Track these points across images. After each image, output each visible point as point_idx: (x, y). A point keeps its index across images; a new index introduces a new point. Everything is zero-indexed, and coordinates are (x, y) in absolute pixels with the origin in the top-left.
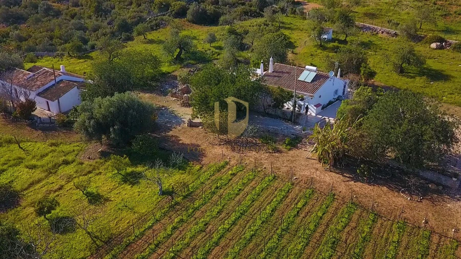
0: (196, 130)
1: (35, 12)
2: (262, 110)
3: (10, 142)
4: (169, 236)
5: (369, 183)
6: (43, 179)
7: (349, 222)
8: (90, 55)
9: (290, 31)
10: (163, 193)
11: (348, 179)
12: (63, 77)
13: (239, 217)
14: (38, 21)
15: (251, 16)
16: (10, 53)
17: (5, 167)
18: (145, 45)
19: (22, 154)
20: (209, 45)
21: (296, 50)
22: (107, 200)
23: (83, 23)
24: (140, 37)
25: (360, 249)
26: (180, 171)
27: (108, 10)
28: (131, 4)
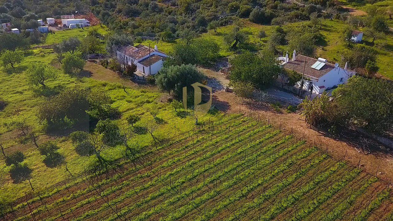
0: (231, 94)
1: (146, 9)
2: (281, 86)
3: (120, 87)
4: (194, 144)
5: (335, 139)
6: (135, 108)
7: (307, 156)
8: (176, 40)
9: (328, 33)
10: (198, 124)
11: (321, 134)
12: (155, 53)
13: (238, 142)
14: (147, 15)
15: (300, 19)
16: (127, 35)
17: (116, 100)
18: (214, 36)
19: (125, 94)
20: (259, 39)
21: (326, 48)
22: (166, 123)
23: (176, 18)
24: (212, 30)
25: (306, 170)
26: (211, 115)
27: (194, 9)
28: (211, 5)
